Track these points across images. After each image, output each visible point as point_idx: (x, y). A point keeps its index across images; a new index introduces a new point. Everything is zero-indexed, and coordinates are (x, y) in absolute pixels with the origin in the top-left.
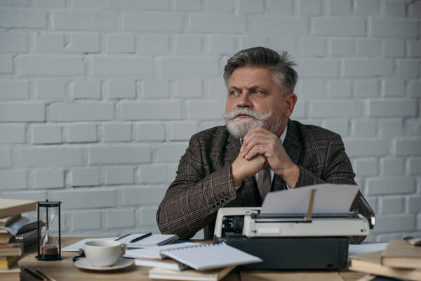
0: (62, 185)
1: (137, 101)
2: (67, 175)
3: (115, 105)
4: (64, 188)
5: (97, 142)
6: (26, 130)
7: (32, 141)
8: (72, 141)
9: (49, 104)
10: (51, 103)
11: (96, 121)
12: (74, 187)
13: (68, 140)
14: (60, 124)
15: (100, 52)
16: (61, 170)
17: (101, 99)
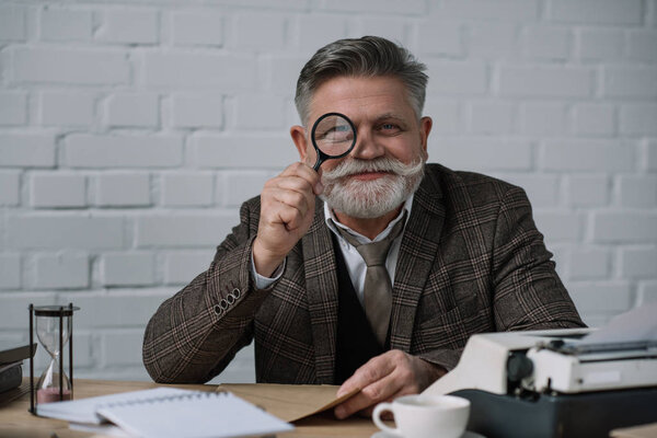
0: (85, 284)
1: (226, 134)
2: (95, 265)
3: (184, 140)
4: (89, 288)
5: (151, 206)
6: (21, 182)
7: (32, 202)
8: (105, 203)
9: (63, 136)
10: (69, 133)
11: (149, 168)
12: (108, 287)
13: (98, 202)
14: (84, 173)
15: (158, 44)
16: (83, 255)
17: (159, 128)
